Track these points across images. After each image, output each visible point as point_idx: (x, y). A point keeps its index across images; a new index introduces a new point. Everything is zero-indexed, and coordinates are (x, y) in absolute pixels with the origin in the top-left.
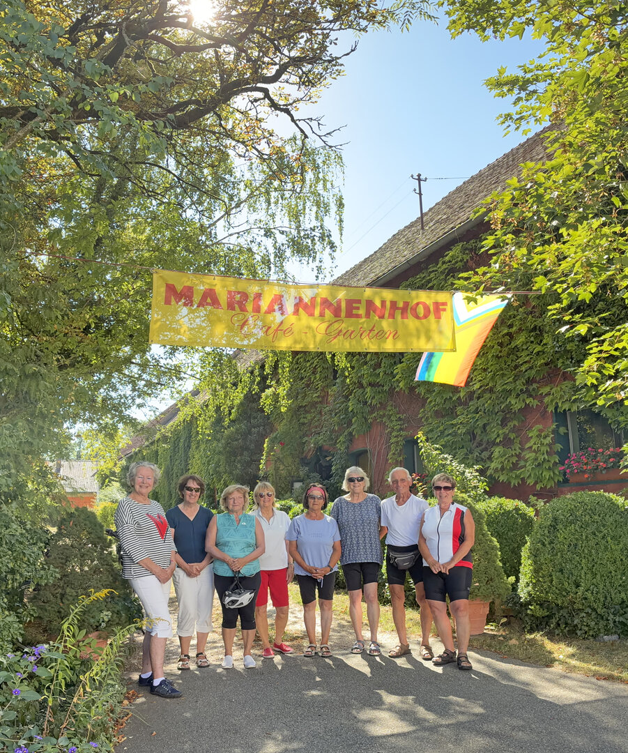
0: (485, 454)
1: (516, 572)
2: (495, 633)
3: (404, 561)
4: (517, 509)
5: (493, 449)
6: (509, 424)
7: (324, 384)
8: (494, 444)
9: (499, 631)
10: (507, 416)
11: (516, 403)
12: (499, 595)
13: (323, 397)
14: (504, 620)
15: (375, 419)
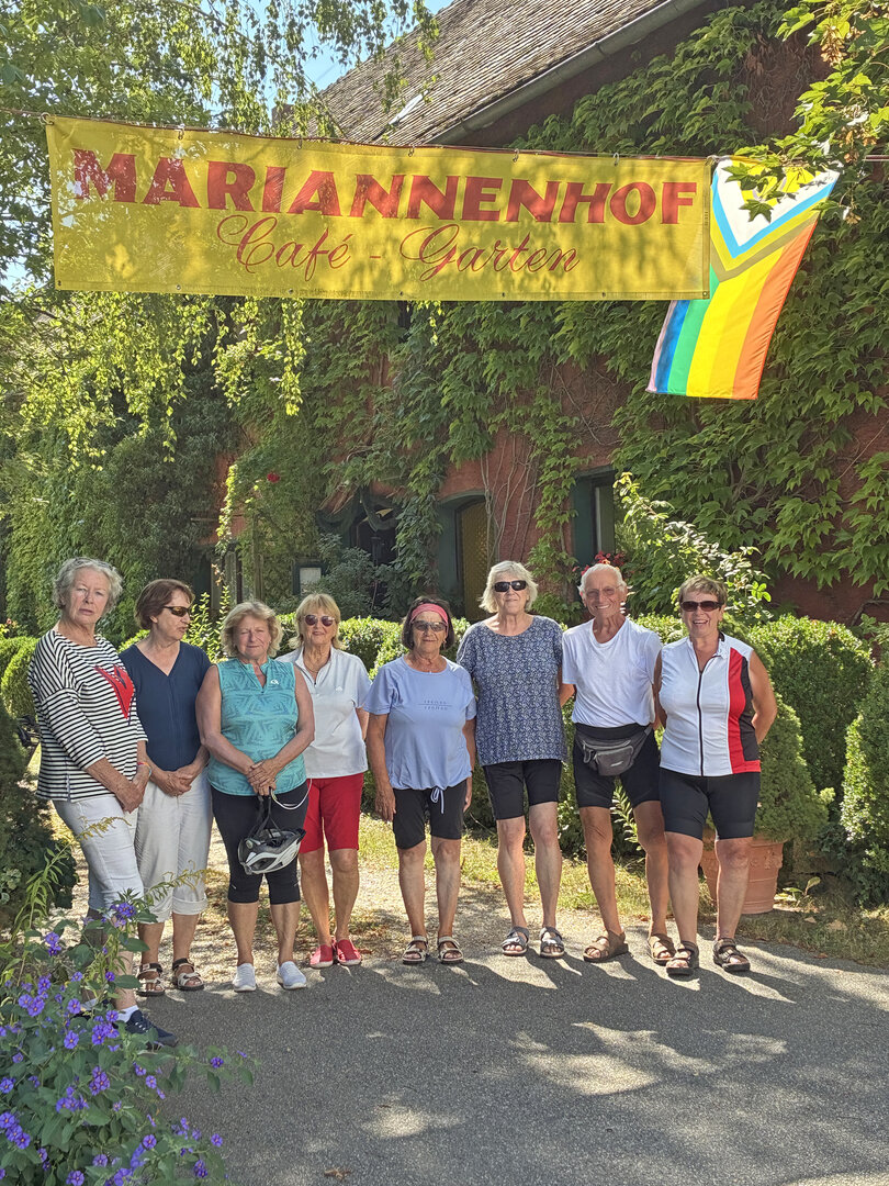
0: (761, 515)
1: (836, 781)
2: (797, 910)
3: (612, 759)
4: (834, 642)
5: (778, 504)
6: (816, 449)
7: (377, 337)
8: (781, 491)
9: (803, 905)
10: (815, 430)
11: (835, 403)
12: (804, 827)
13: (373, 368)
14: (815, 882)
15: (505, 425)
